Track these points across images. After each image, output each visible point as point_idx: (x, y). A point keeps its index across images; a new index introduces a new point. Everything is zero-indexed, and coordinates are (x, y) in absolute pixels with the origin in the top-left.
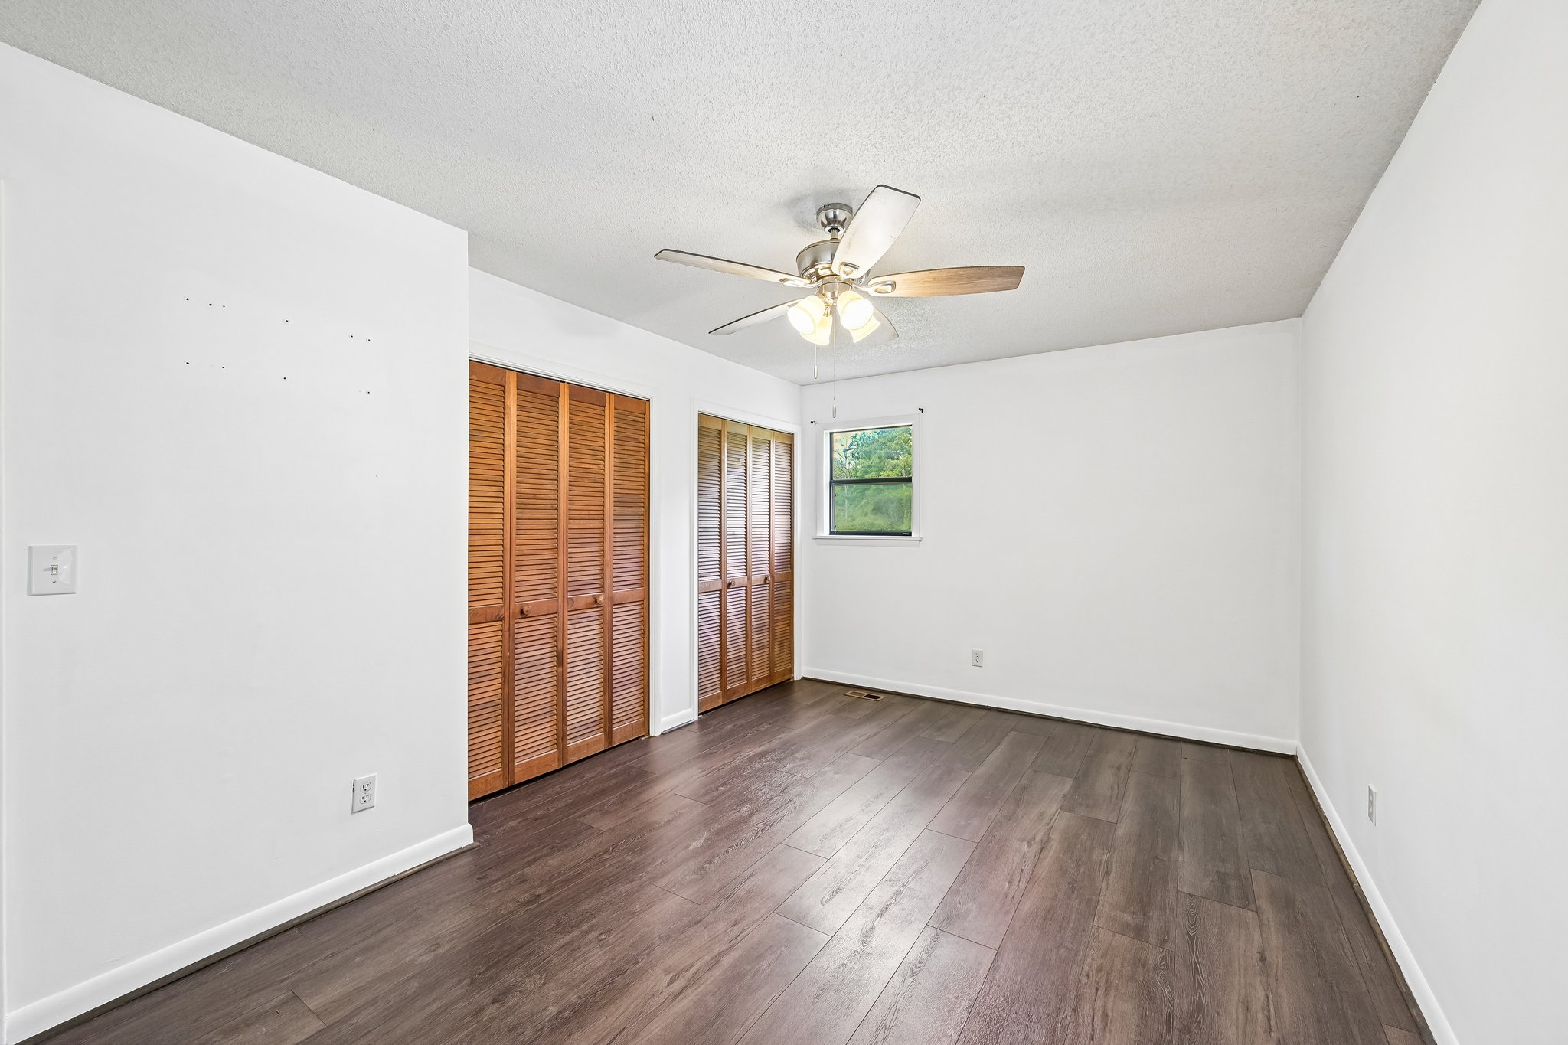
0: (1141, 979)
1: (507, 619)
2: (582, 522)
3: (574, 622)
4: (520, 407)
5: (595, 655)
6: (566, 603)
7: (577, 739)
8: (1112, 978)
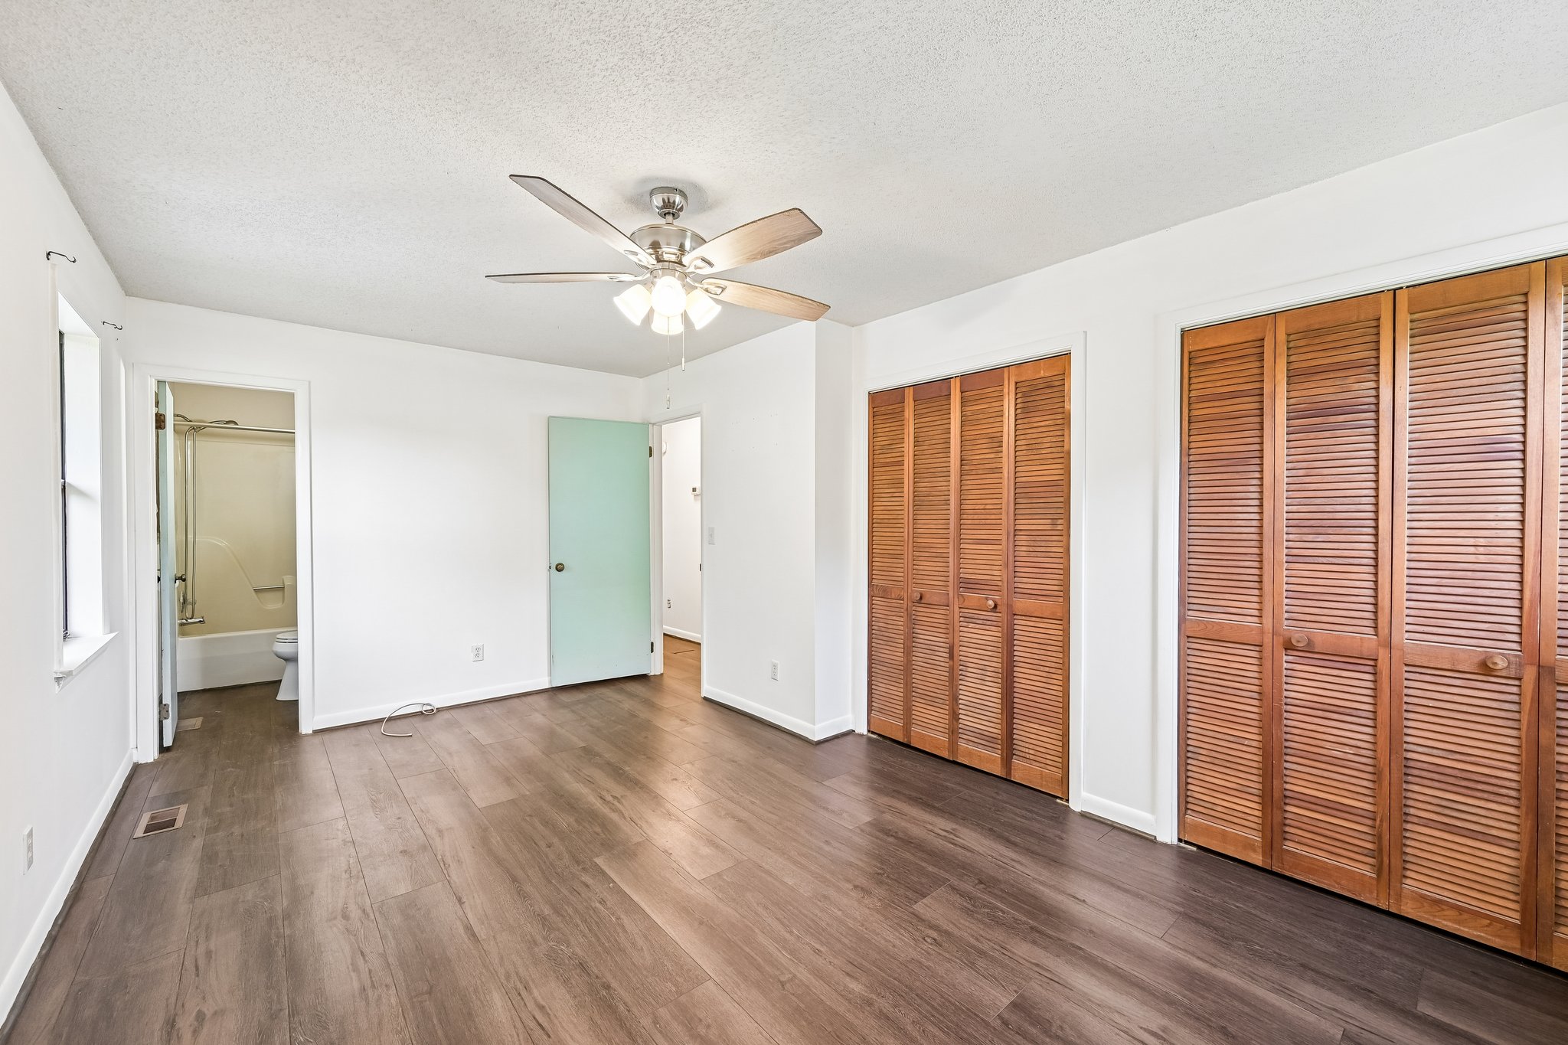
0: (331, 1027)
1: (906, 600)
2: (976, 517)
3: (967, 620)
4: (917, 416)
5: (996, 664)
6: (956, 599)
7: (971, 743)
8: (363, 1003)
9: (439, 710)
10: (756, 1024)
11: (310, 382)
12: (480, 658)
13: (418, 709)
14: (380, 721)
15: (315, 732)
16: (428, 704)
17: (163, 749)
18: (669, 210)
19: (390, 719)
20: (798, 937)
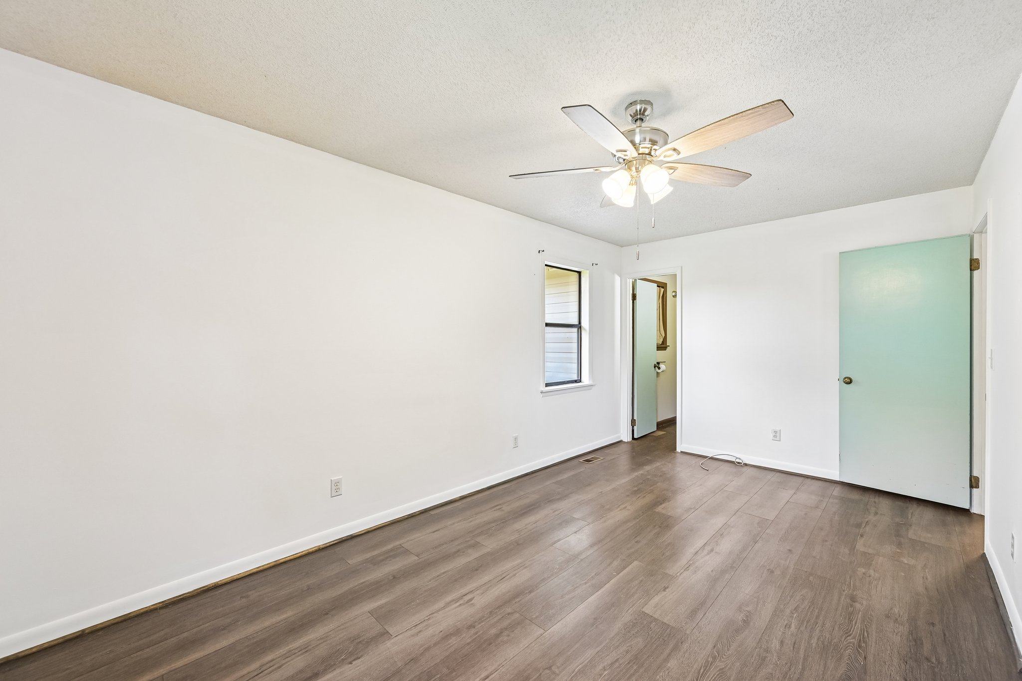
9: (746, 465)
10: (512, 657)
11: (682, 267)
12: (778, 438)
13: (733, 459)
14: (705, 457)
15: (682, 452)
16: (740, 459)
17: (633, 438)
18: (639, 117)
19: (712, 458)
20: (601, 675)
